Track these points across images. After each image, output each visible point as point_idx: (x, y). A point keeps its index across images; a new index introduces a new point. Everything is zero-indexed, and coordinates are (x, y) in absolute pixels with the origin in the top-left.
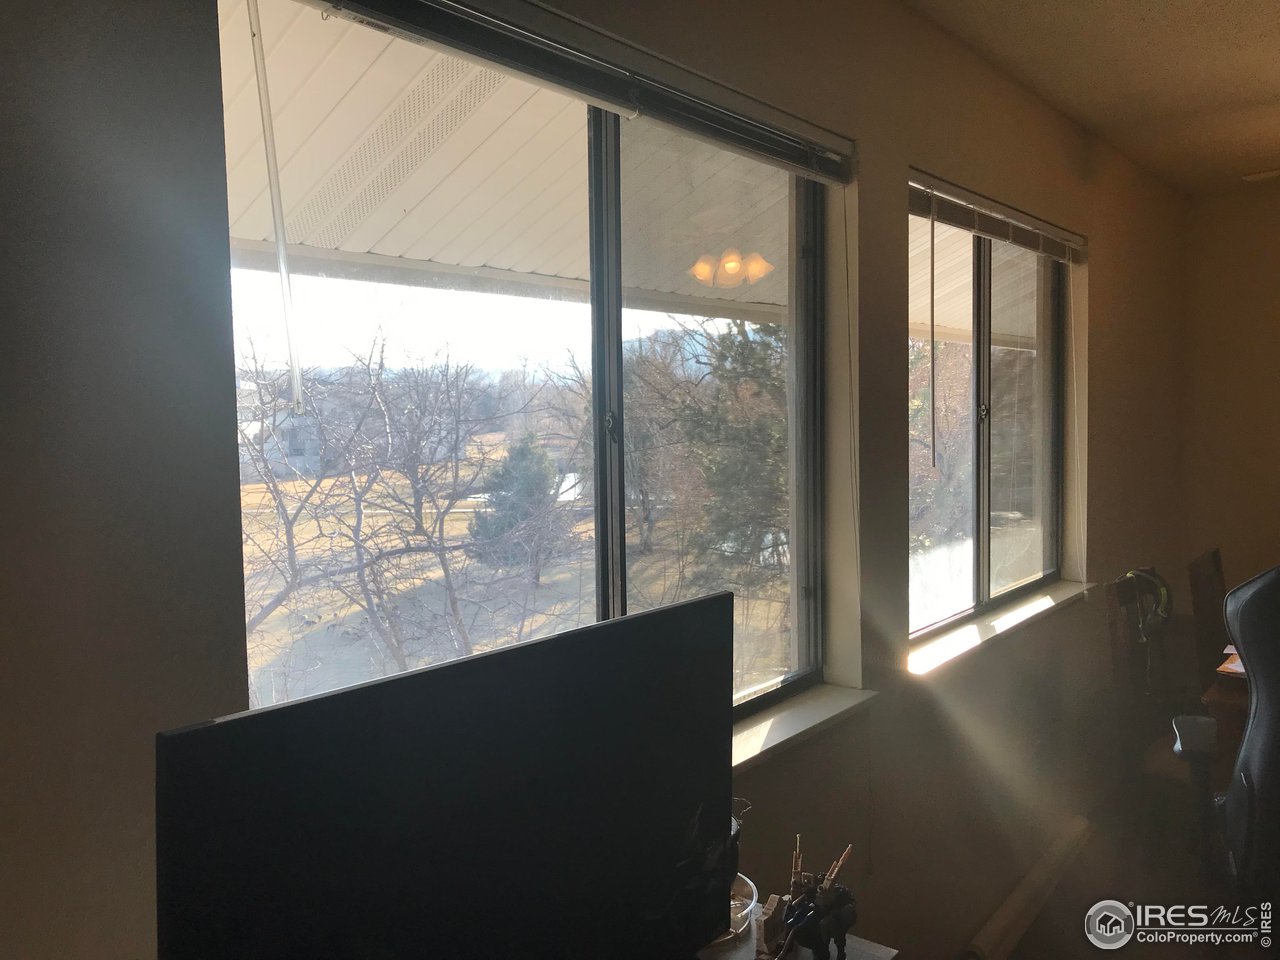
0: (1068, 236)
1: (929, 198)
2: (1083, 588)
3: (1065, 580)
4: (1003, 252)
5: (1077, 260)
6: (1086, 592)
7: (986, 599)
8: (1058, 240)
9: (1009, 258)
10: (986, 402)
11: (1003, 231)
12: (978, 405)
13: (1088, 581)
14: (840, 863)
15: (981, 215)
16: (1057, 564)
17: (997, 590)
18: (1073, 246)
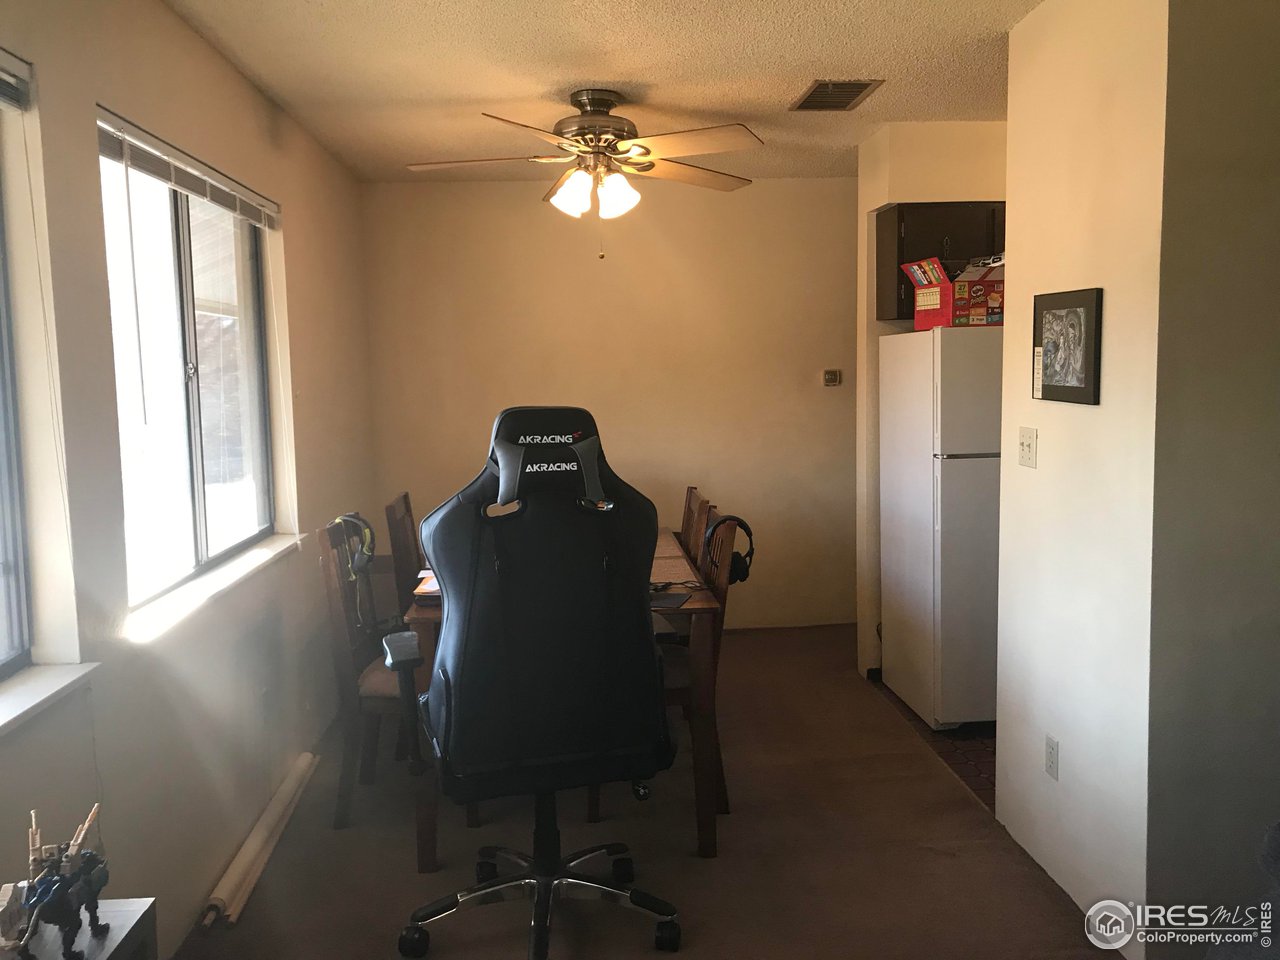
0: (264, 202)
1: (121, 142)
2: (296, 539)
3: (278, 533)
4: (201, 209)
5: (272, 226)
6: (299, 542)
7: (205, 559)
8: (254, 205)
9: (207, 218)
10: (194, 361)
11: (199, 187)
12: (186, 363)
13: (301, 532)
14: (87, 825)
15: (177, 169)
16: (270, 518)
17: (215, 550)
18: (268, 212)
